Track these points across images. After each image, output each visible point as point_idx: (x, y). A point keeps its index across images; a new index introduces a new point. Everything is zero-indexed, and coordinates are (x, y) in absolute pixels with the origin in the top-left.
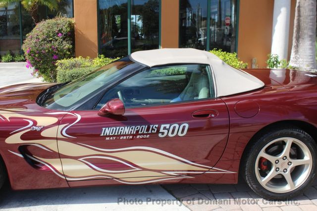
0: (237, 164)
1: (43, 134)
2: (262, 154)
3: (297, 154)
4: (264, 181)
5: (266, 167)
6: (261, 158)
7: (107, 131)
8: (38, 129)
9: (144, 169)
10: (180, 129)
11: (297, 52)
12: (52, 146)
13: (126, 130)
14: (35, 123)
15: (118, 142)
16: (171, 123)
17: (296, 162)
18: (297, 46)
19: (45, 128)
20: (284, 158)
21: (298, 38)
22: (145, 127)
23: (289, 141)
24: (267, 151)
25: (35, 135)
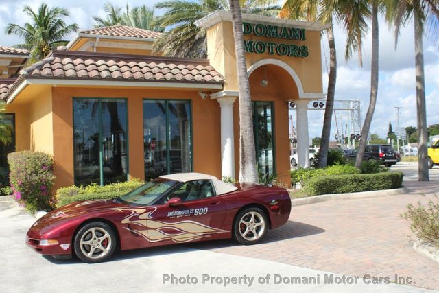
0: (231, 227)
1: (140, 217)
2: (242, 221)
3: (257, 220)
4: (244, 235)
5: (244, 227)
6: (242, 223)
7: (170, 214)
8: (137, 215)
9: (188, 233)
10: (204, 211)
11: (244, 173)
12: (144, 223)
13: (179, 213)
14: (135, 212)
15: (176, 219)
16: (200, 208)
17: (257, 225)
18: (243, 169)
19: (140, 214)
20: (252, 222)
21: (243, 163)
22: (188, 211)
23: (253, 214)
24: (243, 219)
25: (136, 218)
